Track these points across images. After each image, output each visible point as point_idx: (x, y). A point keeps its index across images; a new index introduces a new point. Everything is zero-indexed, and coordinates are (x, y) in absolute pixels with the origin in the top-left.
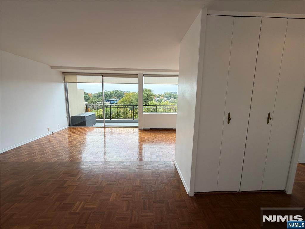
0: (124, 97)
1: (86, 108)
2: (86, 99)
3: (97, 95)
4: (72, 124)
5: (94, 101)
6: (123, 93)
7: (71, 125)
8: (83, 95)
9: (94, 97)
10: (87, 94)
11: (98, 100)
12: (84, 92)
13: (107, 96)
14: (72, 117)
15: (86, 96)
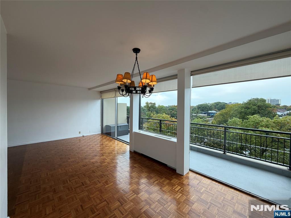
13: (207, 109)
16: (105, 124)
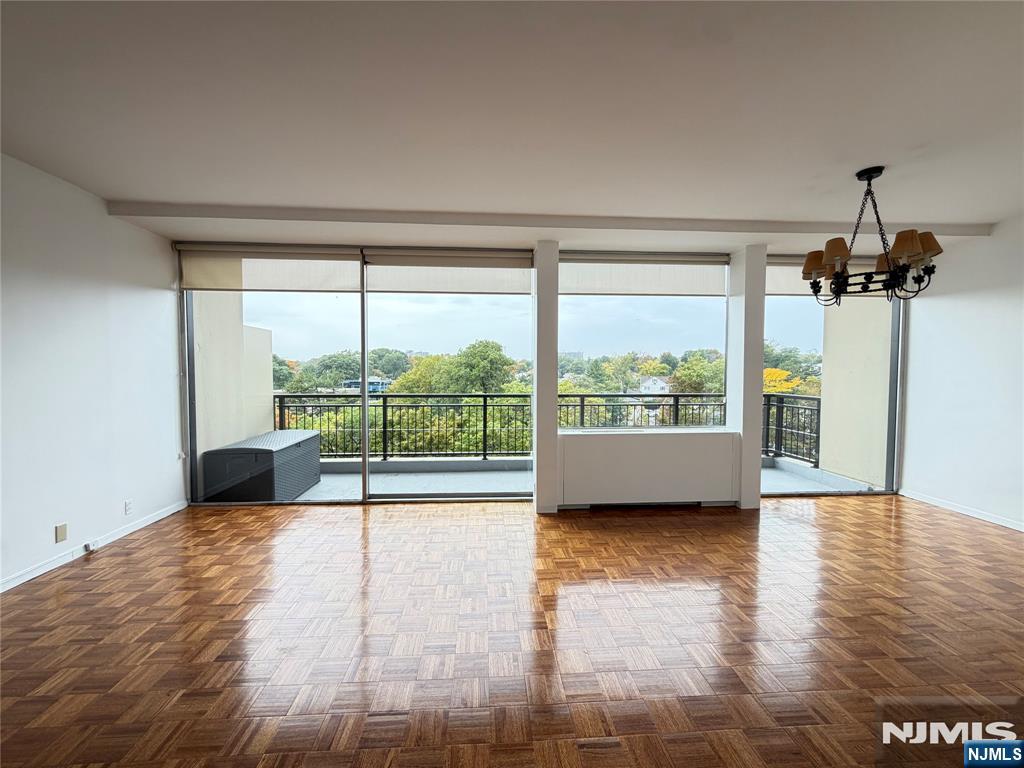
0: (409, 372)
1: (277, 412)
2: (279, 380)
3: (316, 366)
4: (205, 488)
5: (306, 385)
6: (406, 356)
7: (201, 493)
8: (270, 366)
9: (306, 370)
10: (284, 362)
11: (320, 380)
12: (274, 357)
13: (352, 369)
14: (207, 455)
15: (277, 368)
16: (200, 450)
